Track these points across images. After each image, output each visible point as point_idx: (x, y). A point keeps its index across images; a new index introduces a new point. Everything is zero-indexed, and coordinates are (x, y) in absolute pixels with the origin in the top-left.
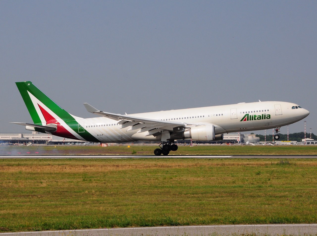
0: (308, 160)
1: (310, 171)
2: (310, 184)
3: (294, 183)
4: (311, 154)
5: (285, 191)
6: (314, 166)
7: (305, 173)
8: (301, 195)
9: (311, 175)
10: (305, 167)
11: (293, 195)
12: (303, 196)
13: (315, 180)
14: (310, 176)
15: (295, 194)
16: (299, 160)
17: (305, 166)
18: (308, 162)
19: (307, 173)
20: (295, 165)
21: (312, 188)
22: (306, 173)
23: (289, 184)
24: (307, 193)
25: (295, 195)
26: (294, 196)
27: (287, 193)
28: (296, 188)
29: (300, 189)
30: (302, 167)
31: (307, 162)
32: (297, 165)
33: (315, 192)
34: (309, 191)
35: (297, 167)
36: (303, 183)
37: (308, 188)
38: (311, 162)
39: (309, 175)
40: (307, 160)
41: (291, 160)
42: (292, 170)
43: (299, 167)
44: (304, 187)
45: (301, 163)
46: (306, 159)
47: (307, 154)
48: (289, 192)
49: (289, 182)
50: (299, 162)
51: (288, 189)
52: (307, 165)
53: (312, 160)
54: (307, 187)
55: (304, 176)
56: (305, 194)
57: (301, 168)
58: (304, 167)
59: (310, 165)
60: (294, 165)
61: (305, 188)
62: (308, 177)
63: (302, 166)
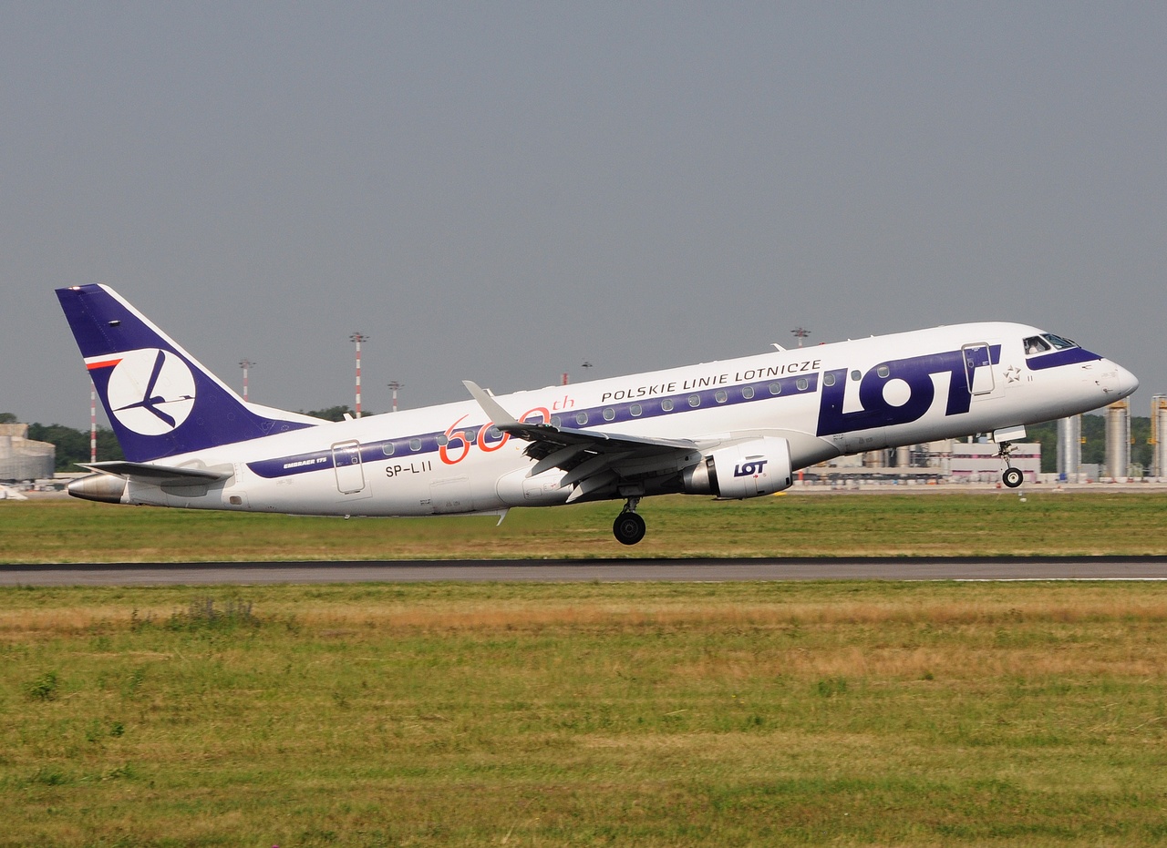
0: (378, 596)
1: (387, 668)
2: (388, 757)
3: (281, 751)
4: (395, 556)
5: (222, 807)
6: (416, 630)
7: (358, 682)
8: (328, 826)
9: (396, 696)
10: (354, 641)
11: (274, 828)
12: (343, 835)
13: (417, 728)
14: (387, 702)
15: (289, 823)
16: (319, 596)
17: (355, 634)
18: (377, 610)
19: (371, 679)
20: (292, 626)
21: (398, 781)
22: (364, 685)
23: (252, 755)
24: (368, 814)
25: (286, 830)
26: (282, 836)
27: (233, 817)
28: (298, 783)
29: (321, 790)
30: (337, 642)
31: (371, 610)
32: (304, 631)
33: (416, 809)
34: (376, 803)
35: (304, 640)
36: (344, 749)
37: (373, 782)
38: (398, 609)
39: (383, 697)
40: (369, 594)
41: (262, 598)
42: (268, 659)
43: (316, 640)
44: (345, 773)
45: (332, 611)
46: (361, 589)
47: (374, 557)
48: (249, 809)
49: (246, 743)
50: (317, 610)
51: (245, 788)
52: (367, 630)
53: (400, 594)
54: (368, 775)
55: (352, 702)
56: (356, 822)
57: (331, 649)
58: (346, 639)
59: (388, 627)
60: (284, 628)
61: (353, 782)
62: (376, 708)
63: (337, 636)
